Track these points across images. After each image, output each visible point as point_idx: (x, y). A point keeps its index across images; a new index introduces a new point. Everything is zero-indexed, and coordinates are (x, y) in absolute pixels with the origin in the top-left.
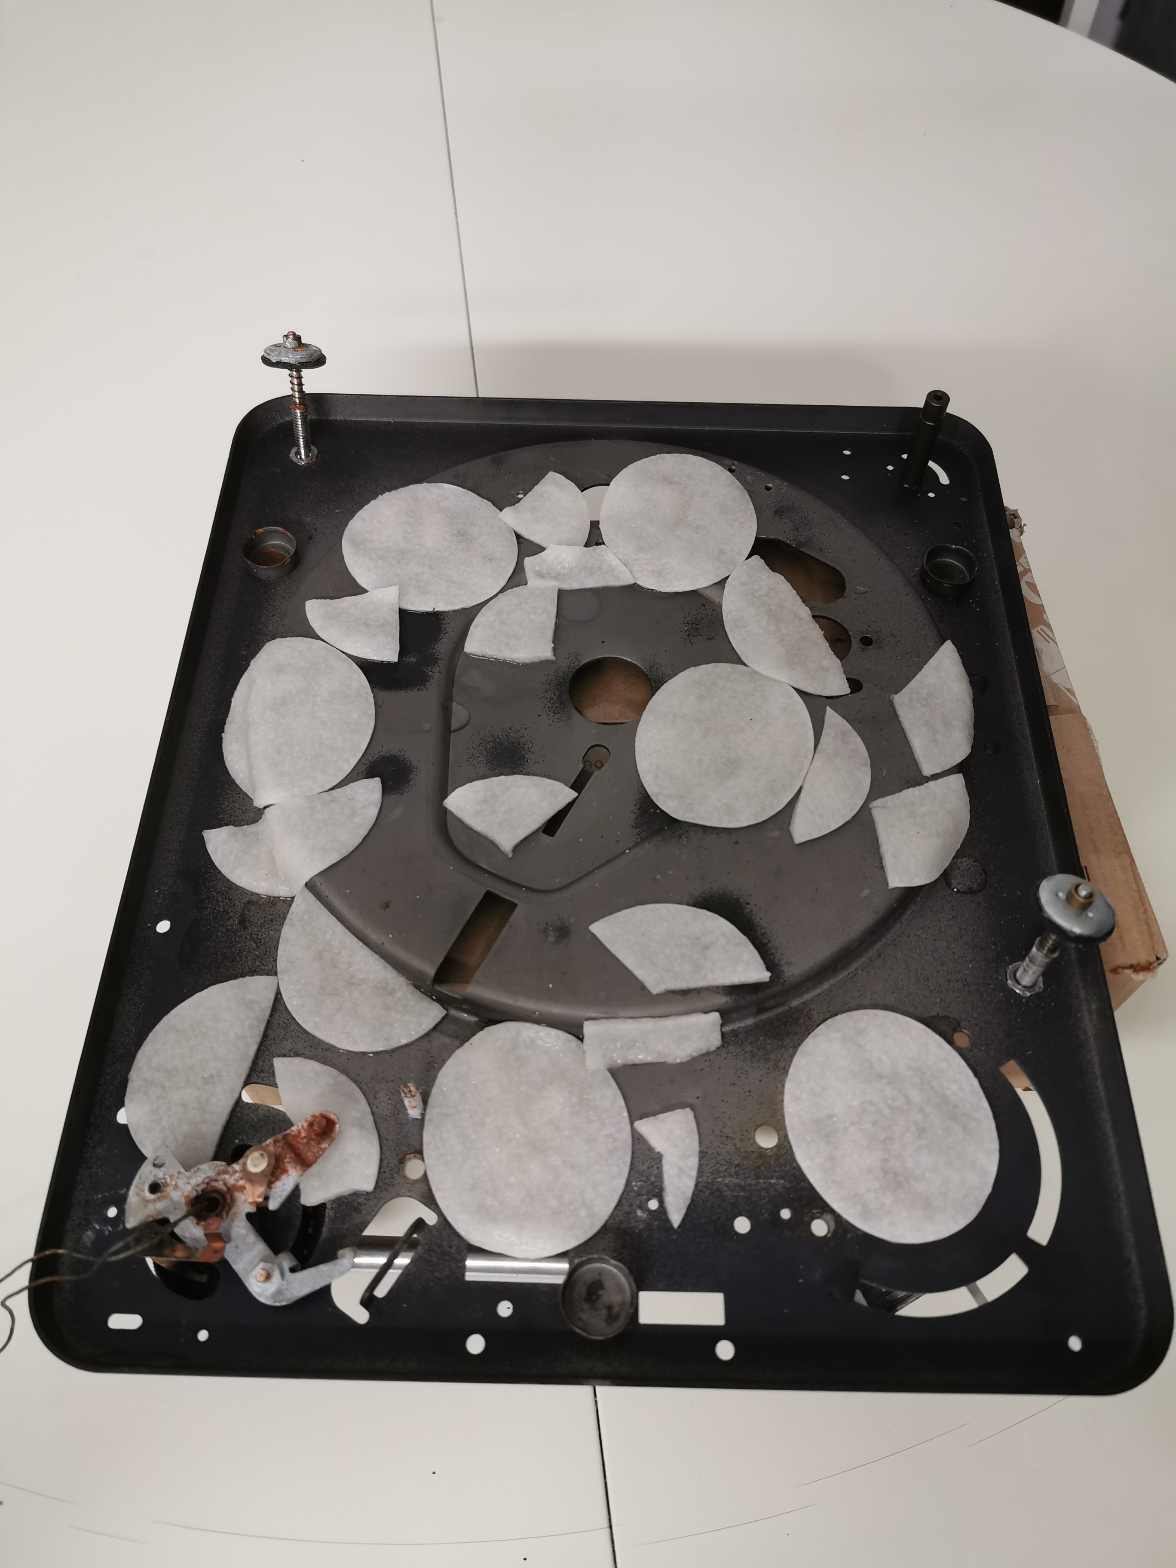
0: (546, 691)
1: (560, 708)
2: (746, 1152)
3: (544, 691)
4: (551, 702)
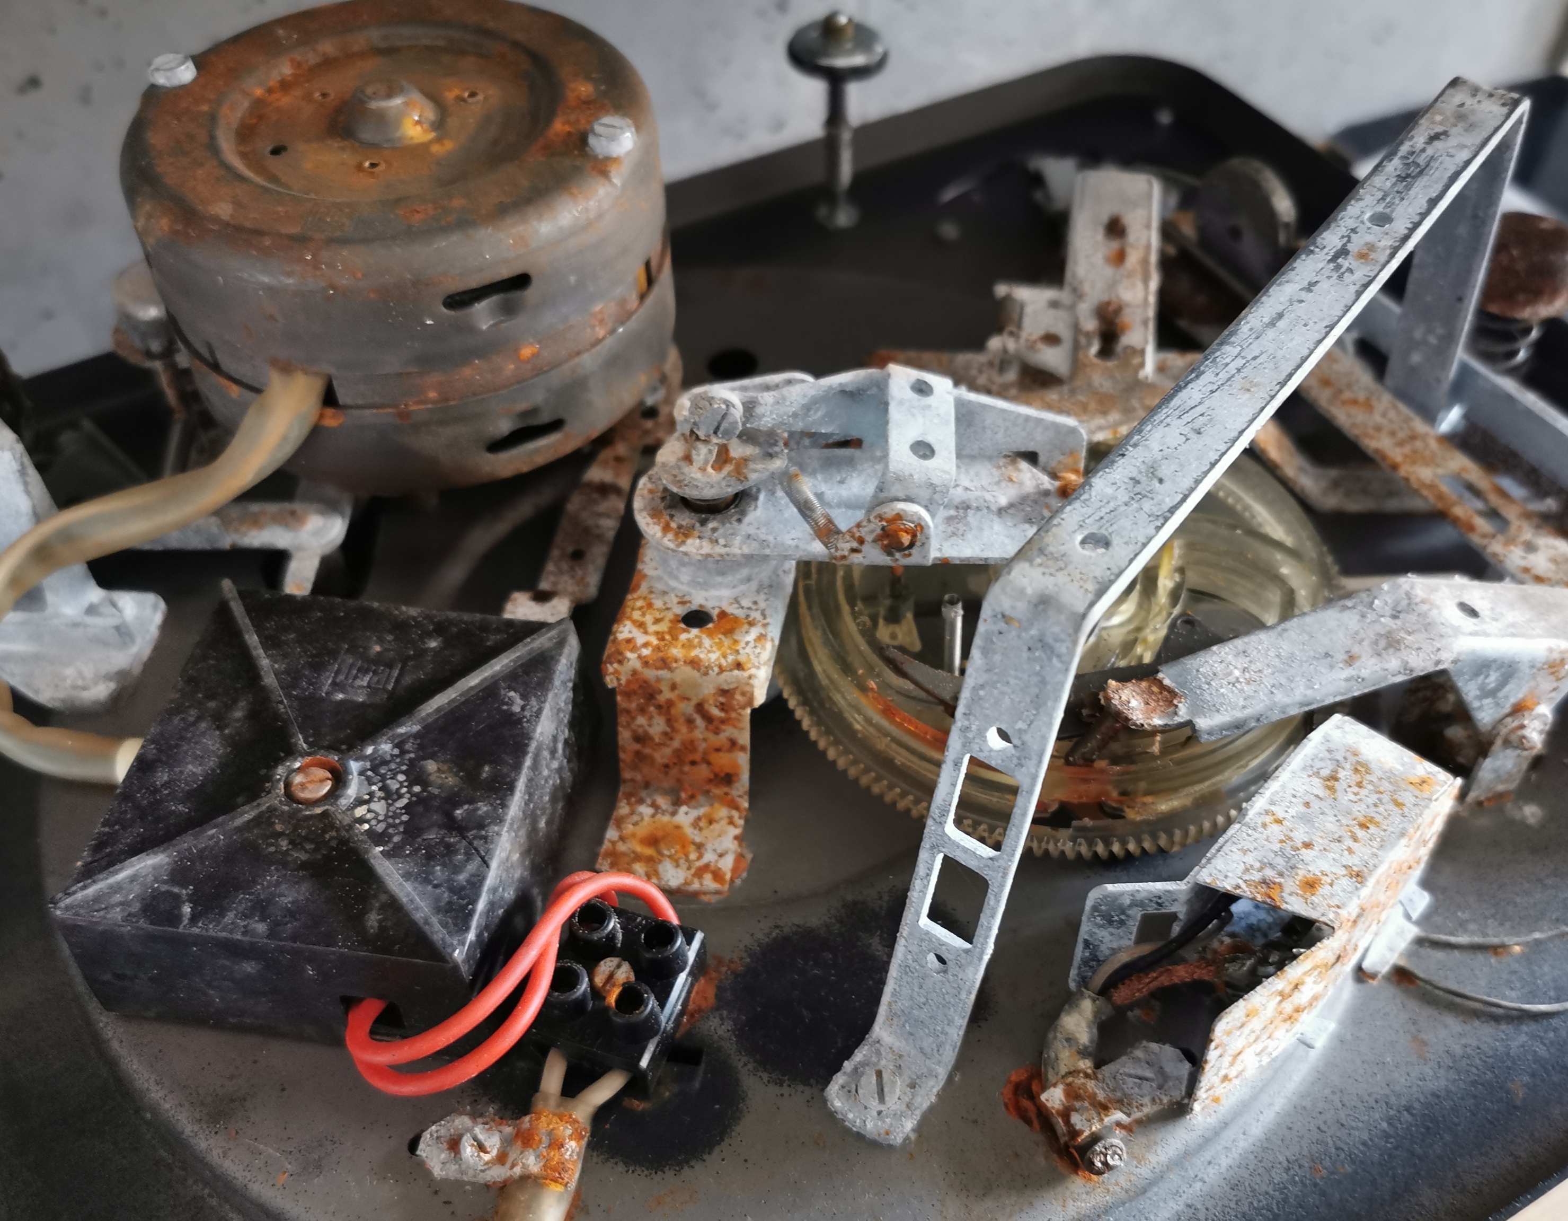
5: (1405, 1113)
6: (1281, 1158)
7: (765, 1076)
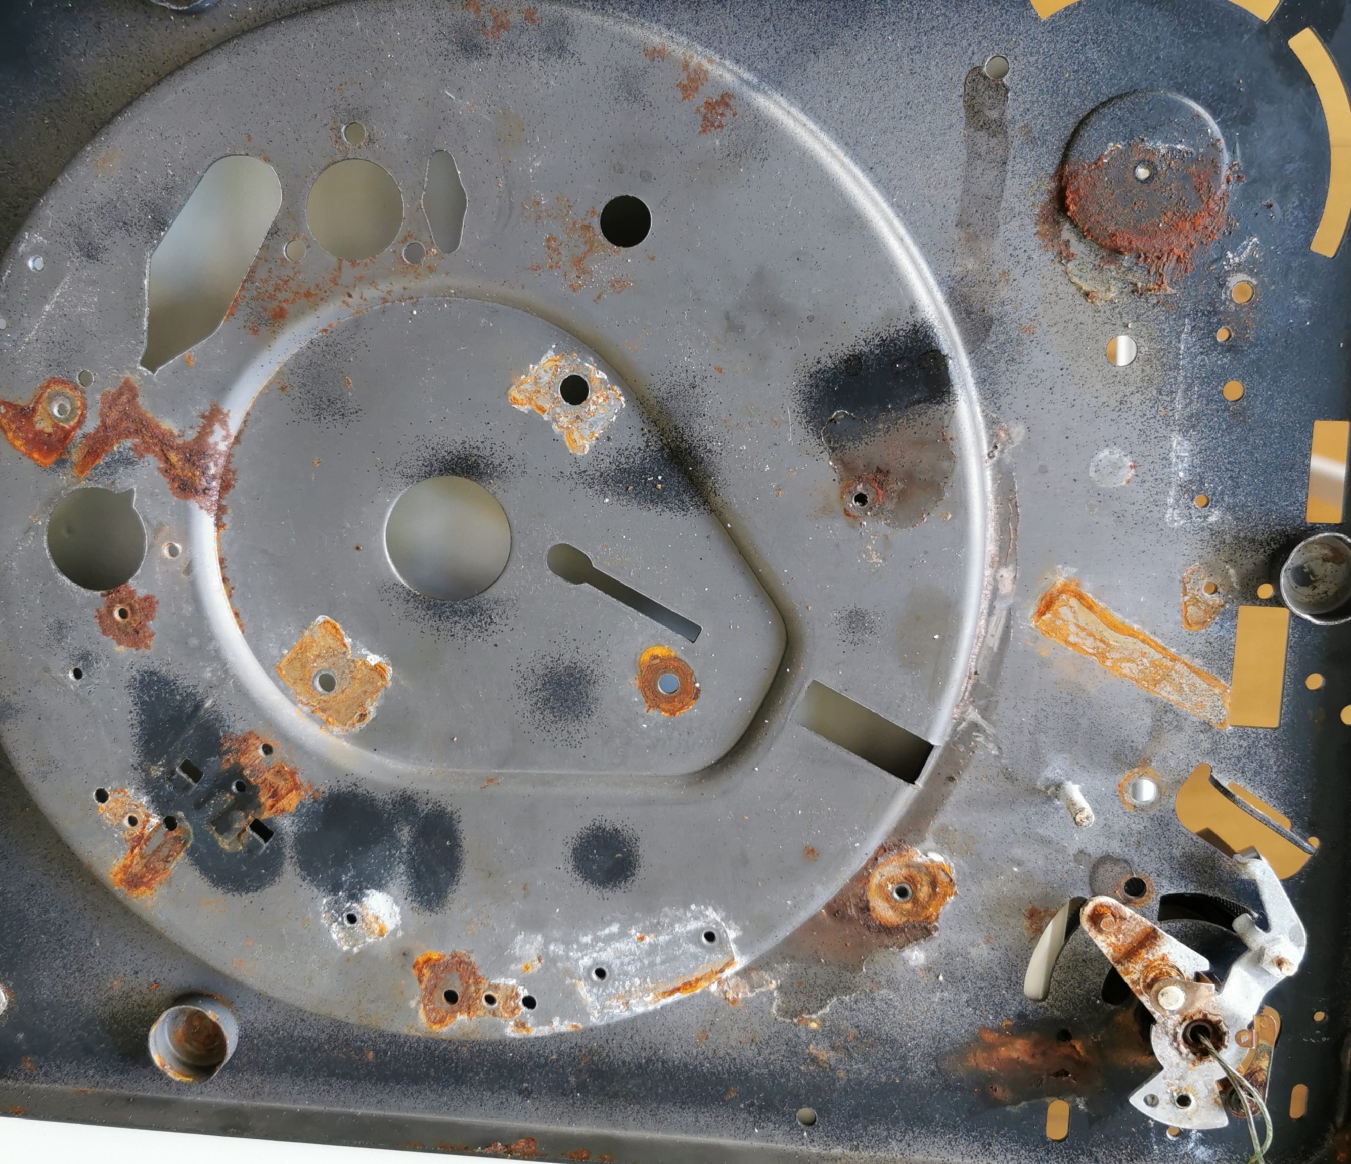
0: (452, 635)
1: (481, 615)
2: (1142, 381)
3: (450, 637)
4: (471, 627)
5: (660, 1063)
6: (574, 1041)
7: (298, 870)
